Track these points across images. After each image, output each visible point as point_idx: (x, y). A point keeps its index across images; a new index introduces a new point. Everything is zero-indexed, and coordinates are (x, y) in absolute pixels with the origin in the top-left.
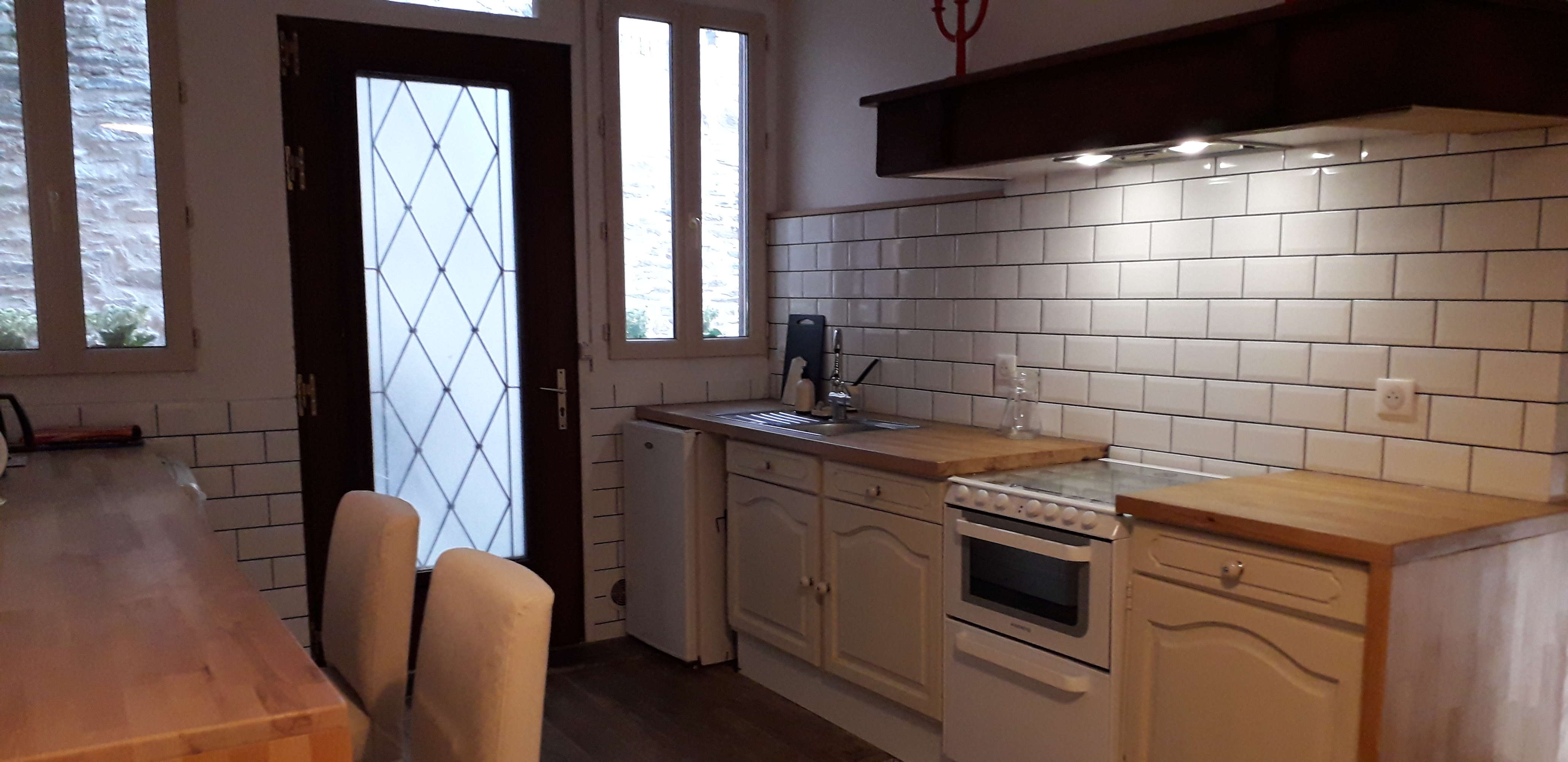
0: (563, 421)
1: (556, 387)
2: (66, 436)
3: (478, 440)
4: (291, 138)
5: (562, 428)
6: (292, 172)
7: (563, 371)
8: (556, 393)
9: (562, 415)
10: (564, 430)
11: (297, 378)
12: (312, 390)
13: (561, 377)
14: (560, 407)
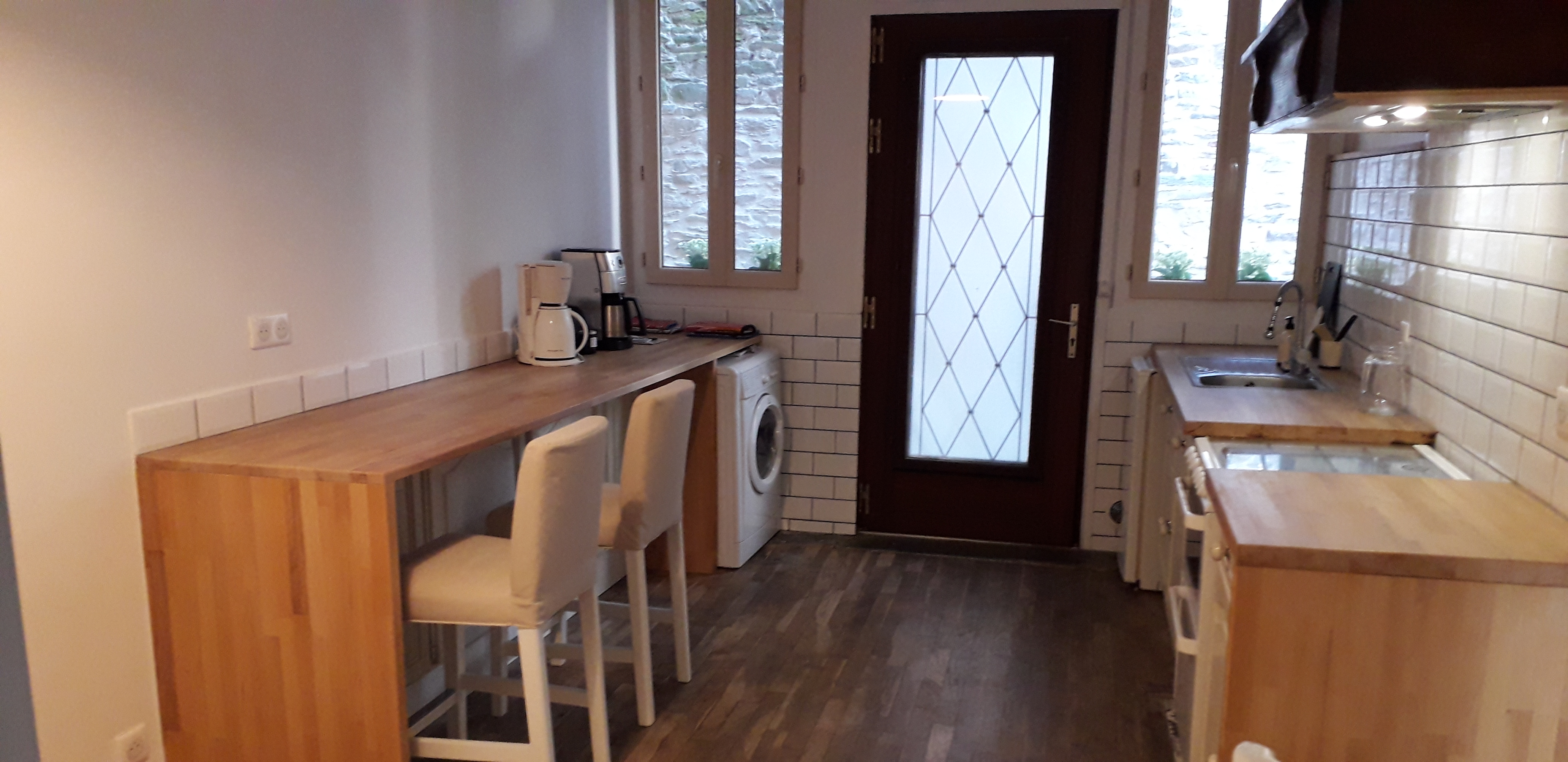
0: (1072, 351)
1: (1068, 320)
2: (707, 328)
3: (999, 360)
4: (873, 113)
5: (1070, 357)
6: (872, 139)
7: (1077, 306)
8: (1068, 326)
9: (1072, 345)
10: (1071, 359)
11: (864, 300)
12: (873, 308)
13: (1075, 312)
14: (1071, 338)
